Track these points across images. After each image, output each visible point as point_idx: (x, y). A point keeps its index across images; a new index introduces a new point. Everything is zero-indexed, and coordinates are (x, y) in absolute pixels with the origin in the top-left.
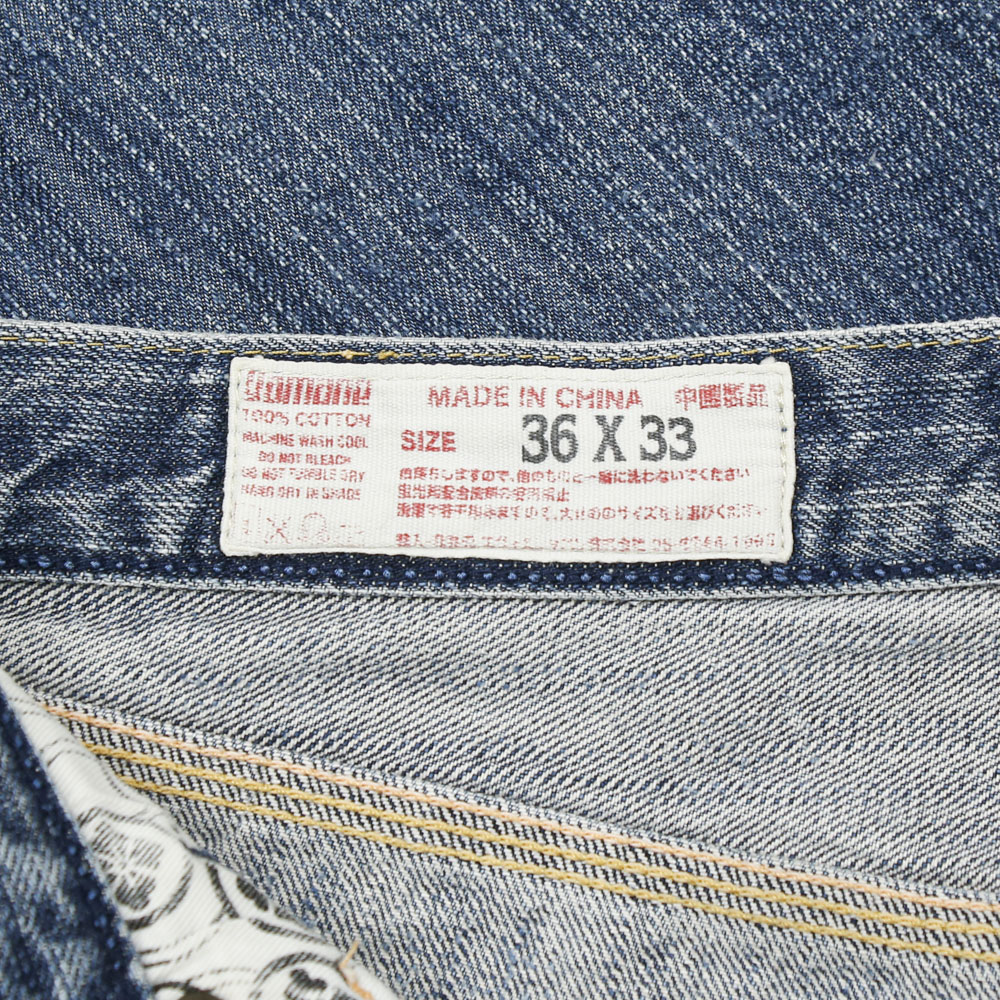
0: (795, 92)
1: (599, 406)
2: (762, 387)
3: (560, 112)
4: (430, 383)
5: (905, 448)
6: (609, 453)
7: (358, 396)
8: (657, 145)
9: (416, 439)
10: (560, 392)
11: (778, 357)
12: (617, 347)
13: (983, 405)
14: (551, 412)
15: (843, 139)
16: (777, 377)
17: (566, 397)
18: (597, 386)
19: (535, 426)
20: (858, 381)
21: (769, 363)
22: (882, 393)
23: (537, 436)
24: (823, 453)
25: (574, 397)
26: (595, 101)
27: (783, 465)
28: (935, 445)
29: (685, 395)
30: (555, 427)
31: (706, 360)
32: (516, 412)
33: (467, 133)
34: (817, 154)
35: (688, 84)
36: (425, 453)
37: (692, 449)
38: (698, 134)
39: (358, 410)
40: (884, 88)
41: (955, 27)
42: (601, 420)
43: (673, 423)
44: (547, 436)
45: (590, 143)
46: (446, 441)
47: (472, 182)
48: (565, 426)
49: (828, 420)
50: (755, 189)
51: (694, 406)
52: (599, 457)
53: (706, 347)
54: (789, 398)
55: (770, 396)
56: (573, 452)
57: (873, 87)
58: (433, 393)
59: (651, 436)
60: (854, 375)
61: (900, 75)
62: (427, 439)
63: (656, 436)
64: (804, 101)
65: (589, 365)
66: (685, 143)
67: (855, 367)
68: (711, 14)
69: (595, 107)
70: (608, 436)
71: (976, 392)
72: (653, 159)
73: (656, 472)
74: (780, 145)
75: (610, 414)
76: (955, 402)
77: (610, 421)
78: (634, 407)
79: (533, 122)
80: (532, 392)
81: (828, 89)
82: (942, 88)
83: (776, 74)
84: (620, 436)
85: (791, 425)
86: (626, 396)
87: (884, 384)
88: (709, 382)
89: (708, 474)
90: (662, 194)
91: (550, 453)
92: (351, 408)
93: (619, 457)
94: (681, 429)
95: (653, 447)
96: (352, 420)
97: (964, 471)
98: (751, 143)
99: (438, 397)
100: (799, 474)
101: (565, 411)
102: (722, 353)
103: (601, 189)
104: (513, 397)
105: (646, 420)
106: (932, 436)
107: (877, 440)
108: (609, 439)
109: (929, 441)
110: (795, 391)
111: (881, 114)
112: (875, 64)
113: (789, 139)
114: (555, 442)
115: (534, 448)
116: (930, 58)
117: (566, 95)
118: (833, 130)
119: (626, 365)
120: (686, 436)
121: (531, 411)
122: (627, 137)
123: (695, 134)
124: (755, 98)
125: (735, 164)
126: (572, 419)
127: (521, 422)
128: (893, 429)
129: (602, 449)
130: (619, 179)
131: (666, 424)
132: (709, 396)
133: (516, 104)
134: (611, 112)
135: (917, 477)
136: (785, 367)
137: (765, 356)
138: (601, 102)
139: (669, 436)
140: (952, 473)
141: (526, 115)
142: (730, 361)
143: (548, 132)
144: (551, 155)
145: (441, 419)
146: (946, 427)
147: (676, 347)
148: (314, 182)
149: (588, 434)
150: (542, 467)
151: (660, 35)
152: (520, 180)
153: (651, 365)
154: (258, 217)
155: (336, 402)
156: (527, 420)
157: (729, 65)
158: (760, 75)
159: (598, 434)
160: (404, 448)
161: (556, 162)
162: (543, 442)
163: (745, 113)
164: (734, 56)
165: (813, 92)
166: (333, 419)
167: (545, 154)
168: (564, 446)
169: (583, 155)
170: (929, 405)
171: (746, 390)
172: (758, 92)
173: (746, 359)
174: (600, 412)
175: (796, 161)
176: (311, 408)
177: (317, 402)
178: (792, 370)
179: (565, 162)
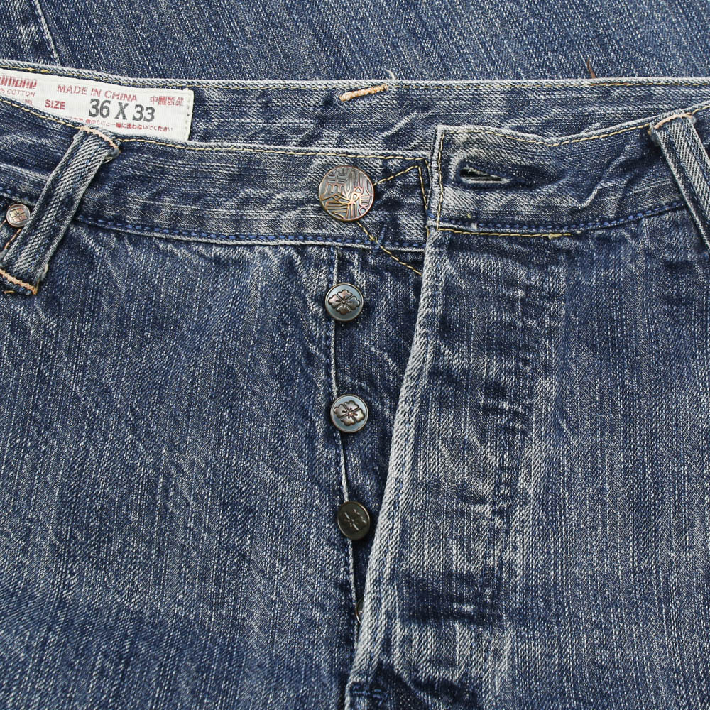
0: (539, 41)
1: (121, 99)
2: (182, 99)
3: (453, 19)
4: (59, 83)
5: (232, 126)
6: (121, 116)
7: (31, 85)
8: (484, 43)
9: (50, 103)
10: (107, 92)
11: (190, 88)
12: (132, 79)
13: (263, 113)
14: (102, 99)
15: (551, 63)
16: (188, 95)
17: (108, 94)
18: (121, 92)
19: (95, 103)
20: (218, 100)
21: (186, 90)
22: (227, 105)
23: (95, 107)
24: (202, 125)
25: (112, 95)
26: (467, 20)
27: (186, 128)
28: (243, 126)
29: (153, 99)
30: (103, 104)
31: (163, 87)
32: (89, 97)
33: (417, 15)
34: (540, 65)
35: (502, 25)
36: (53, 109)
37: (153, 118)
38: (500, 44)
39: (31, 90)
40: (572, 50)
41: (604, 38)
42: (120, 104)
43: (147, 109)
44: (99, 107)
45: (460, 34)
46: (62, 105)
47: (414, 33)
48: (106, 104)
49: (206, 113)
50: (513, 70)
51: (156, 103)
52: (117, 117)
53: (164, 82)
54: (192, 103)
55: (184, 102)
56: (108, 114)
57: (568, 49)
58: (59, 87)
59: (138, 112)
60: (217, 97)
61: (579, 48)
62: (55, 104)
63: (140, 112)
64: (542, 45)
65: (120, 84)
66: (494, 45)
67: (218, 94)
68: (519, 4)
69: (466, 22)
70: (121, 110)
71: (261, 108)
72: (481, 47)
73: (137, 125)
74: (528, 57)
75: (124, 103)
76: (253, 111)
77: (123, 105)
78: (134, 101)
79: (442, 20)
80: (96, 91)
81: (552, 44)
82: (593, 57)
83: (535, 32)
84: (126, 111)
85: (191, 114)
86: (132, 97)
87: (227, 102)
88: (163, 95)
89: (156, 128)
90: (480, 61)
91: (99, 114)
92: (28, 90)
93: (124, 118)
94: (150, 111)
95: (138, 116)
96: (28, 94)
97: (253, 137)
98: (518, 54)
99: (61, 89)
100: (191, 132)
101: (107, 99)
102: (169, 85)
103: (459, 52)
104: (89, 92)
105: (137, 106)
106: (243, 123)
107: (222, 122)
108: (122, 111)
109: (242, 125)
110: (194, 101)
111: (568, 59)
112: (572, 41)
113: (532, 56)
114: (101, 110)
115: (94, 112)
116: (592, 46)
117: (457, 14)
118: (549, 59)
119: (134, 86)
120: (151, 114)
121: (94, 98)
122: (474, 36)
123: (499, 44)
124: (525, 38)
125: (509, 59)
126: (109, 102)
127: (90, 101)
128: (228, 119)
129: (119, 114)
130: (466, 50)
131: (145, 108)
132: (162, 100)
133: (438, 12)
134: (471, 26)
135: (235, 137)
136: (192, 92)
137: (185, 87)
138: (469, 21)
139: (145, 113)
140: (248, 137)
141: (440, 16)
142: (172, 88)
143: (446, 25)
144: (445, 33)
145: (61, 97)
146: (248, 120)
147: (153, 81)
148: (357, 13)
149: (114, 108)
150: (95, 118)
151: (498, 5)
152: (431, 38)
153: (143, 87)
154: (332, 18)
155: (23, 87)
156: (92, 100)
157: (519, 24)
158: (530, 31)
159: (118, 109)
160: (46, 106)
161: (446, 37)
162: (97, 109)
163: (519, 42)
164: (522, 21)
165: (546, 43)
166: (21, 93)
167: (443, 32)
168: (105, 112)
169: (456, 37)
170: (243, 111)
171: (176, 99)
172: (526, 37)
173: (178, 88)
174: (121, 101)
175: (532, 65)
176: (14, 88)
177: (16, 86)
178: (195, 94)
179: (449, 38)
